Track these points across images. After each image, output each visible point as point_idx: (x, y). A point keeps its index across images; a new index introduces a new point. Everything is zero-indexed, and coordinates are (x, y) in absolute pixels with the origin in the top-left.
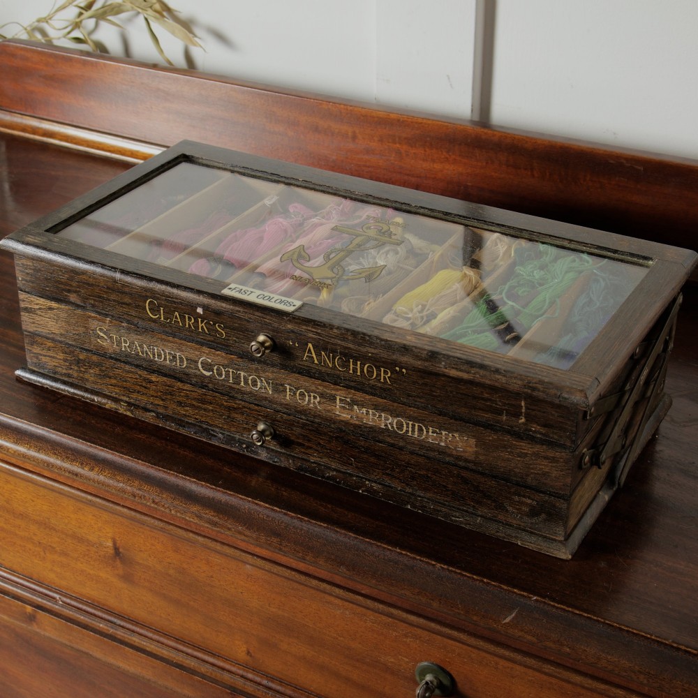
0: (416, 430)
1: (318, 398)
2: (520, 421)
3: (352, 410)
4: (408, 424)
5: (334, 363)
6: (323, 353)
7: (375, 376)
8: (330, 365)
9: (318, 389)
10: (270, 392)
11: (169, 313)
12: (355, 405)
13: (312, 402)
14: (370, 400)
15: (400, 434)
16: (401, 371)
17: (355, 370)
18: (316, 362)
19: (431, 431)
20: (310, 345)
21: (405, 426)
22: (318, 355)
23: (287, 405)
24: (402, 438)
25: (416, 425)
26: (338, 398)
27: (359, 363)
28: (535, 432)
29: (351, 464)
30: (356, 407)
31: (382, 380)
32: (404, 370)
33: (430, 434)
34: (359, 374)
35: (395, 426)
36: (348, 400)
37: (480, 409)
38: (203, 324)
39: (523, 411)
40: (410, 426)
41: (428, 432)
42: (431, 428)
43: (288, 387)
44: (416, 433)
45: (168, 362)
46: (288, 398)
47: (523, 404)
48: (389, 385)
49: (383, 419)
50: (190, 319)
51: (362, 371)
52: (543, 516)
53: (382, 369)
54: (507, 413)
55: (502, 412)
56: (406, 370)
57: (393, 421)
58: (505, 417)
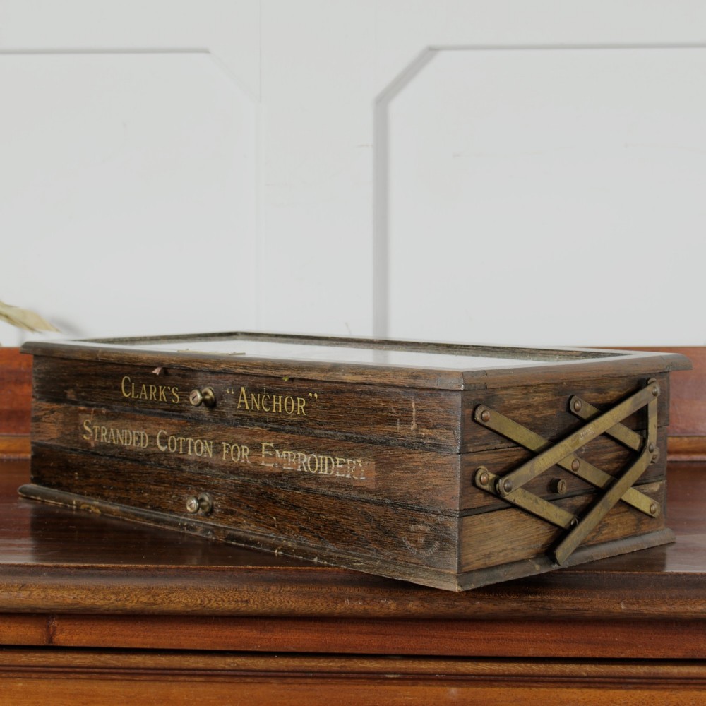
0: (326, 465)
1: (248, 451)
2: (412, 428)
3: (274, 456)
4: (319, 459)
5: (261, 404)
6: (253, 395)
7: (292, 411)
8: (258, 408)
9: (247, 439)
10: (211, 455)
12: (277, 449)
13: (243, 456)
14: (289, 439)
15: (313, 474)
16: (313, 397)
17: (277, 408)
18: (247, 408)
19: (338, 462)
20: (243, 390)
21: (317, 460)
22: (249, 399)
23: (223, 467)
24: (315, 479)
25: (326, 457)
26: (264, 444)
27: (280, 397)
28: (425, 438)
29: (273, 526)
30: (277, 451)
31: (299, 413)
32: (316, 395)
33: (338, 466)
34: (280, 411)
35: (309, 466)
36: (271, 445)
37: (379, 423)
38: (163, 392)
39: (414, 414)
40: (321, 461)
41: (336, 464)
42: (338, 459)
43: (224, 444)
44: (326, 468)
45: (134, 445)
46: (224, 458)
47: (413, 406)
48: (304, 417)
49: (299, 460)
50: (153, 389)
51: (283, 407)
52: (437, 544)
53: (299, 400)
54: (401, 421)
55: (396, 420)
56: (317, 394)
57: (307, 459)
58: (399, 427)
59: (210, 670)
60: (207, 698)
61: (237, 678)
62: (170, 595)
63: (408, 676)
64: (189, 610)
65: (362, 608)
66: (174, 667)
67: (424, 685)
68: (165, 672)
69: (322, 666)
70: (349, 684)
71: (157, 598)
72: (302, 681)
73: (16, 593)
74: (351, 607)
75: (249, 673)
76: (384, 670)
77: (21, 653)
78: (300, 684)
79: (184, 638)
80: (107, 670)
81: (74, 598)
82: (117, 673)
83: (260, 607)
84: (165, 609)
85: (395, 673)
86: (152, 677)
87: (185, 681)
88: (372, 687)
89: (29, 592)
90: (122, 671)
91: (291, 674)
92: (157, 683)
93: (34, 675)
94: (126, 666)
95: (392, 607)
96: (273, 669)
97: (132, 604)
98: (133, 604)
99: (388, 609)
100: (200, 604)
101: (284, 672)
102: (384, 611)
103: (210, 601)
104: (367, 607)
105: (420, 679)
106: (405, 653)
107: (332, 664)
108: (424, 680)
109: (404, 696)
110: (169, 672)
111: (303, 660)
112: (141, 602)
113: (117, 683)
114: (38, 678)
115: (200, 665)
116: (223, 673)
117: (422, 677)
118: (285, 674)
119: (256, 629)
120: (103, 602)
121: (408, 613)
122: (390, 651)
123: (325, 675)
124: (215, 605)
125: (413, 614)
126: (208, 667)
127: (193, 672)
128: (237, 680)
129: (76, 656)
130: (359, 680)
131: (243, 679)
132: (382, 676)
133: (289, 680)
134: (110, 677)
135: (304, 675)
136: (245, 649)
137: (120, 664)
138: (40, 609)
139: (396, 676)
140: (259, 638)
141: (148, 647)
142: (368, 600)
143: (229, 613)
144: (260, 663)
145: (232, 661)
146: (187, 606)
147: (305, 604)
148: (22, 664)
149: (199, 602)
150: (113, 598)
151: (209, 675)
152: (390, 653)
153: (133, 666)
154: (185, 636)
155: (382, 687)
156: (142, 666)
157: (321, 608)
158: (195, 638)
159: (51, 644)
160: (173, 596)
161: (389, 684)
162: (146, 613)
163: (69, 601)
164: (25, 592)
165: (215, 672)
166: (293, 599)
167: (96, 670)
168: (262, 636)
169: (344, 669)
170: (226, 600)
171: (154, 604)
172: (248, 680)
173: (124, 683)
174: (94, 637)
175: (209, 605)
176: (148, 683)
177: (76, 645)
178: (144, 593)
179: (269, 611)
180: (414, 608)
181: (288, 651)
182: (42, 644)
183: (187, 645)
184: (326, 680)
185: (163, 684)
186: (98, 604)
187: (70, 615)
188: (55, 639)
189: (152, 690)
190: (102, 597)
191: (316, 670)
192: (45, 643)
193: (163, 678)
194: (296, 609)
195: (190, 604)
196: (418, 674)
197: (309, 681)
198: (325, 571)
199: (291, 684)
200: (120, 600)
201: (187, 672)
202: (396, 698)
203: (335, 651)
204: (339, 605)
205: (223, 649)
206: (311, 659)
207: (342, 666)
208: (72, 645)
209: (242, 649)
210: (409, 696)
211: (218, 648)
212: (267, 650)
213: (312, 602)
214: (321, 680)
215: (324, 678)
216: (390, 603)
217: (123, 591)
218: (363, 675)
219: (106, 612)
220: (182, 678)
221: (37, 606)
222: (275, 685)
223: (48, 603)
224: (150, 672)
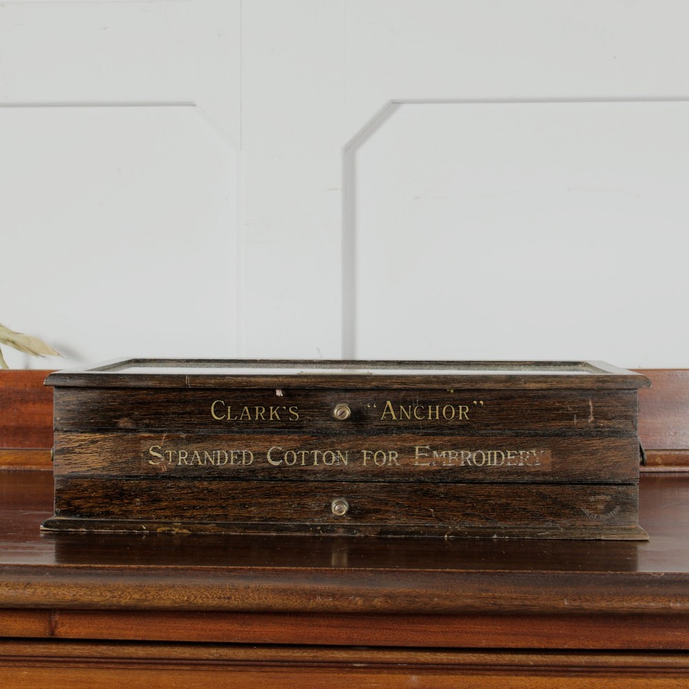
0: (495, 458)
1: (397, 455)
2: (589, 421)
3: (431, 456)
4: (487, 454)
5: (412, 414)
6: (402, 407)
7: (453, 416)
8: (409, 418)
9: (396, 445)
10: (346, 463)
11: (237, 409)
12: (434, 450)
13: (390, 460)
14: (449, 441)
15: (480, 467)
16: (478, 404)
17: (434, 416)
18: (394, 418)
19: (509, 454)
20: (389, 403)
21: (484, 457)
22: (397, 410)
23: (363, 472)
24: (482, 471)
25: (495, 452)
26: (417, 448)
27: (437, 407)
28: (603, 427)
29: (431, 516)
30: (435, 452)
31: (461, 418)
32: (481, 402)
33: (509, 457)
34: (437, 418)
35: (474, 460)
36: (427, 447)
37: (553, 419)
38: (275, 412)
39: (591, 410)
40: (489, 456)
41: (506, 456)
42: (509, 452)
43: (365, 452)
44: (495, 460)
45: (232, 463)
46: (365, 463)
47: (590, 404)
48: (468, 421)
49: (462, 457)
50: (260, 410)
51: (441, 414)
52: (618, 508)
53: (461, 407)
54: (577, 416)
55: (573, 416)
56: (483, 401)
57: (472, 455)
58: (575, 421)
59: (195, 660)
60: (193, 684)
61: (220, 667)
62: (160, 593)
63: (373, 665)
64: (177, 605)
65: (331, 604)
66: (163, 657)
67: (388, 673)
68: (156, 661)
69: (296, 656)
70: (321, 673)
71: (148, 595)
72: (278, 669)
73: (21, 591)
74: (322, 603)
75: (230, 663)
76: (352, 660)
77: (27, 644)
78: (277, 672)
79: (172, 631)
80: (103, 660)
81: (74, 595)
82: (112, 663)
83: (240, 602)
84: (155, 605)
85: (361, 663)
86: (144, 666)
87: (173, 670)
88: (341, 675)
89: (33, 590)
90: (116, 660)
91: (269, 663)
92: (148, 672)
93: (38, 665)
94: (120, 656)
95: (359, 603)
96: (252, 659)
97: (125, 601)
98: (127, 600)
99: (356, 605)
100: (187, 601)
101: (262, 661)
102: (352, 607)
103: (196, 597)
104: (336, 603)
105: (384, 668)
106: (370, 644)
107: (305, 654)
108: (389, 668)
109: (370, 683)
110: (158, 661)
111: (279, 650)
112: (134, 598)
113: (112, 671)
114: (41, 667)
115: (187, 655)
116: (208, 662)
117: (386, 666)
118: (263, 663)
119: (237, 623)
120: (100, 599)
121: (373, 608)
122: (358, 643)
123: (299, 664)
124: (200, 601)
125: (378, 609)
126: (194, 657)
127: (180, 661)
128: (220, 668)
129: (76, 647)
130: (330, 669)
131: (225, 667)
132: (350, 665)
133: (267, 669)
134: (105, 666)
135: (280, 664)
136: (227, 641)
137: (115, 655)
138: (43, 605)
139: (362, 665)
140: (240, 631)
141: (140, 639)
142: (337, 596)
143: (213, 609)
144: (241, 654)
145: (215, 651)
146: (175, 602)
147: (280, 601)
148: (26, 654)
149: (186, 598)
150: (109, 595)
151: (195, 664)
152: (357, 644)
153: (127, 656)
154: (173, 629)
155: (349, 675)
156: (135, 656)
157: (295, 604)
158: (183, 631)
159: (53, 637)
160: (162, 594)
161: (357, 672)
162: (138, 609)
163: (69, 597)
164: (30, 590)
165: (200, 662)
166: (270, 596)
167: (93, 660)
168: (242, 629)
169: (315, 659)
170: (210, 597)
171: (146, 600)
172: (230, 668)
173: (118, 671)
174: (92, 630)
175: (195, 601)
176: (140, 671)
177: (75, 637)
178: (137, 591)
179: (249, 606)
180: (379, 604)
181: (266, 642)
182: (45, 636)
183: (174, 637)
184: (299, 669)
185: (154, 672)
186: (95, 600)
187: (70, 610)
188: (57, 632)
189: (143, 677)
190: (99, 594)
191: (291, 659)
192: (47, 635)
193: (153, 667)
194: (273, 605)
195: (177, 600)
196: (382, 663)
197: (284, 669)
198: (299, 570)
199: (268, 672)
200: (115, 597)
201: (174, 661)
202: (362, 685)
203: (308, 643)
204: (312, 601)
205: (208, 641)
206: (286, 650)
207: (314, 656)
208: (72, 637)
209: (225, 641)
210: (373, 683)
211: (203, 640)
212: (246, 641)
213: (288, 599)
214: (295, 669)
215: (298, 666)
216: (357, 599)
217: (117, 589)
218: (333, 664)
219: (103, 608)
220: (171, 667)
221: (41, 603)
222: (254, 673)
223: (51, 600)
224: (141, 661)
